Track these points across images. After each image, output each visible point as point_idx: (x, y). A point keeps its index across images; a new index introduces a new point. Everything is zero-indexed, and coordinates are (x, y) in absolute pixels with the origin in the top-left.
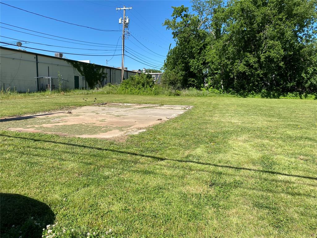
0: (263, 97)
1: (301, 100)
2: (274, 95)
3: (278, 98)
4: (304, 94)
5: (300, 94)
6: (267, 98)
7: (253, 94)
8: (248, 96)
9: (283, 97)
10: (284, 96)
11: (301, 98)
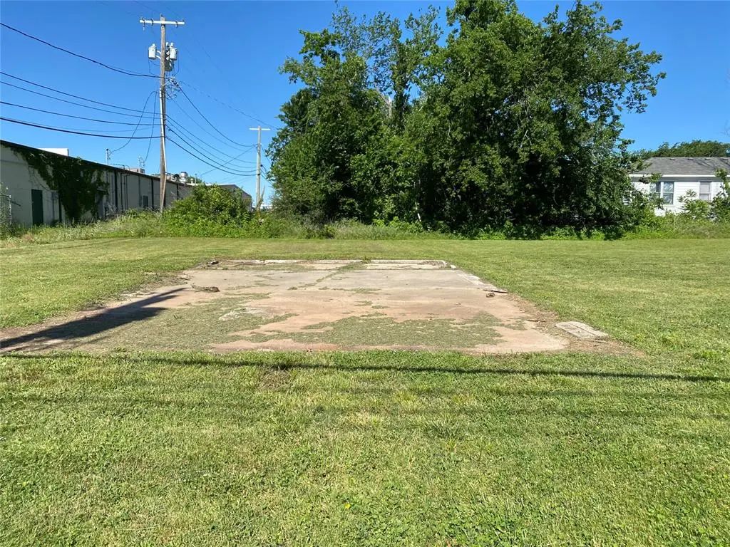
0: (509, 237)
1: (579, 241)
2: (528, 233)
3: (539, 238)
4: (585, 229)
5: (578, 229)
6: (517, 239)
7: (487, 231)
8: (479, 237)
9: (547, 237)
10: (549, 235)
11: (580, 237)
